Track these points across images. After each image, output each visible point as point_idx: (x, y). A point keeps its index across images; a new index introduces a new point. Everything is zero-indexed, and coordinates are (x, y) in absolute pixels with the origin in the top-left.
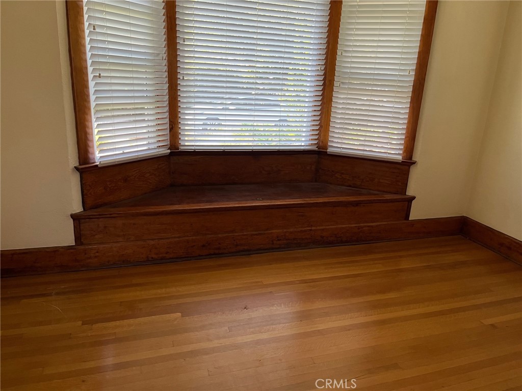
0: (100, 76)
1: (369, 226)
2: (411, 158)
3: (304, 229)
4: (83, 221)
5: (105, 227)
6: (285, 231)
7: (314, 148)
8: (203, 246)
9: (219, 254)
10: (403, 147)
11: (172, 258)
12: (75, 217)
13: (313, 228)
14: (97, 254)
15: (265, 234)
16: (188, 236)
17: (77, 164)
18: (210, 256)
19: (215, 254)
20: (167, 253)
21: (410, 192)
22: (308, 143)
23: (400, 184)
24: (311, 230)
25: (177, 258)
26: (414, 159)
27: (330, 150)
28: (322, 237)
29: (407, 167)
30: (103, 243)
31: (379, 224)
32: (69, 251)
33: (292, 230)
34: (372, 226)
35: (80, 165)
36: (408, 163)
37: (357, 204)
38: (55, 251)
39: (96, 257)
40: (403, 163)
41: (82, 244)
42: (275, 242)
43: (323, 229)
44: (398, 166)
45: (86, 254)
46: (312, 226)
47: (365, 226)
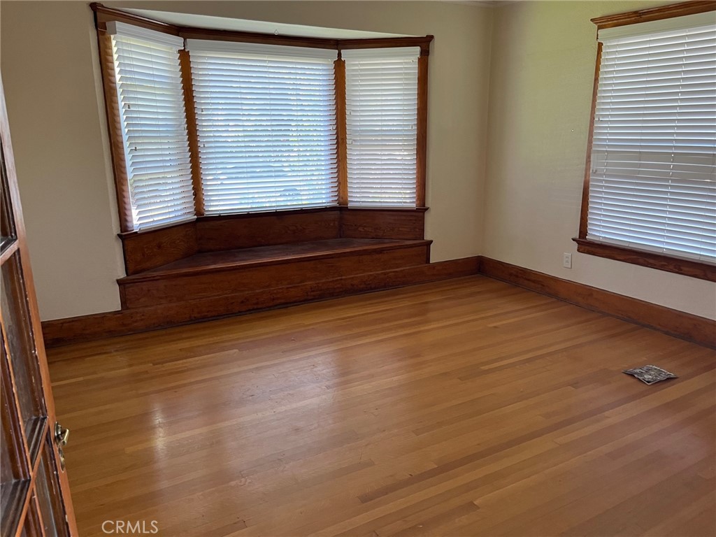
0: (136, 150)
1: (394, 272)
2: (424, 205)
3: (334, 279)
4: (127, 285)
5: (149, 290)
6: (317, 282)
7: (335, 204)
8: (242, 302)
9: (257, 309)
10: (415, 196)
11: (214, 316)
12: (120, 282)
13: (344, 277)
14: (143, 317)
15: (299, 286)
16: (226, 294)
17: (119, 232)
18: (249, 311)
19: (253, 309)
20: (208, 312)
21: (427, 237)
22: (329, 200)
23: (417, 230)
24: (341, 279)
25: (218, 316)
26: (427, 206)
27: (350, 205)
28: (352, 285)
29: (421, 214)
30: (146, 306)
31: (402, 269)
32: (116, 316)
33: (324, 281)
34: (396, 272)
35: (122, 232)
36: (422, 210)
37: (381, 251)
38: (103, 317)
39: (142, 320)
40: (417, 210)
41: (128, 308)
42: (309, 293)
43: (353, 278)
44: (414, 214)
45: (132, 317)
46: (342, 276)
47: (391, 272)
